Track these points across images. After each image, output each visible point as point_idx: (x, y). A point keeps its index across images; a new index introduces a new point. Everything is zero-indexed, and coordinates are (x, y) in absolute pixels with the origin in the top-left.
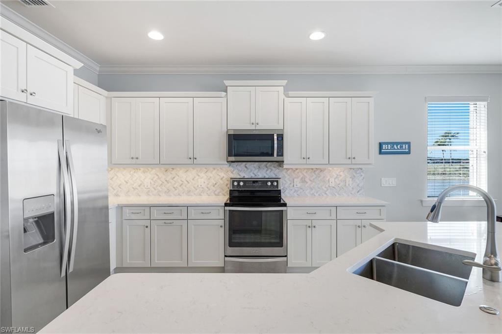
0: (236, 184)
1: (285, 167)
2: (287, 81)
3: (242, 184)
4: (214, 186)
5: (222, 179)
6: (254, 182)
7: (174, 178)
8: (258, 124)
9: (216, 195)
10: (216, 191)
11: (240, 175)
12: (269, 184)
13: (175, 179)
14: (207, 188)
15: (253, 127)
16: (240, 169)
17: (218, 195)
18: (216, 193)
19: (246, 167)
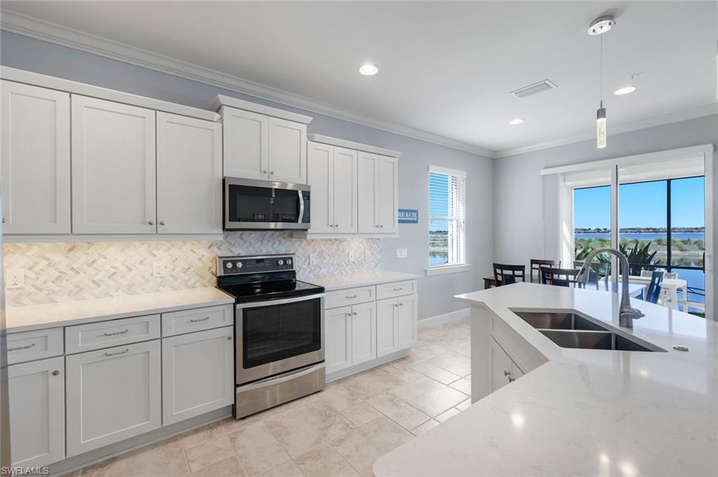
0: (230, 265)
1: (309, 237)
2: (312, 118)
3: (240, 265)
4: (184, 273)
5: (200, 259)
6: (258, 261)
7: (94, 262)
8: (272, 173)
9: (189, 287)
10: (188, 280)
11: (232, 252)
12: (281, 262)
13: (95, 265)
14: (172, 276)
15: (265, 178)
16: (233, 242)
17: (194, 287)
18: (189, 284)
19: (242, 239)
